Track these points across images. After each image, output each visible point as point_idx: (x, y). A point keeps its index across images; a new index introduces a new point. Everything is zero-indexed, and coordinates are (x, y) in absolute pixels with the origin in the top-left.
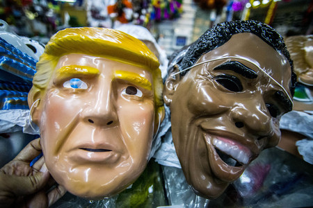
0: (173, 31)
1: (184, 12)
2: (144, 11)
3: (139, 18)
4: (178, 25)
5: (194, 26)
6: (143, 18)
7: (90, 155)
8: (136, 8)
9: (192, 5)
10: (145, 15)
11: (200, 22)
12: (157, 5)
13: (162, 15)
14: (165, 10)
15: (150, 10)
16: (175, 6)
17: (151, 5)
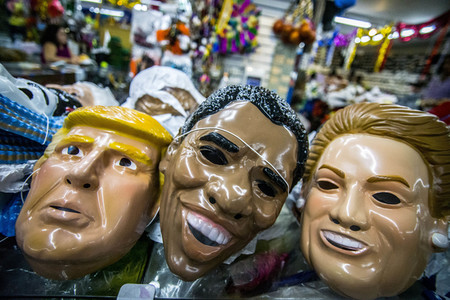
0: (243, 69)
1: (258, 46)
2: (204, 41)
3: (197, 49)
4: (250, 61)
5: (272, 65)
6: (202, 49)
7: (64, 215)
8: (194, 37)
9: (271, 37)
10: (205, 46)
11: (281, 59)
12: (222, 35)
13: (229, 47)
14: (233, 41)
15: (213, 40)
16: (247, 37)
17: (214, 34)
